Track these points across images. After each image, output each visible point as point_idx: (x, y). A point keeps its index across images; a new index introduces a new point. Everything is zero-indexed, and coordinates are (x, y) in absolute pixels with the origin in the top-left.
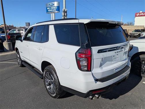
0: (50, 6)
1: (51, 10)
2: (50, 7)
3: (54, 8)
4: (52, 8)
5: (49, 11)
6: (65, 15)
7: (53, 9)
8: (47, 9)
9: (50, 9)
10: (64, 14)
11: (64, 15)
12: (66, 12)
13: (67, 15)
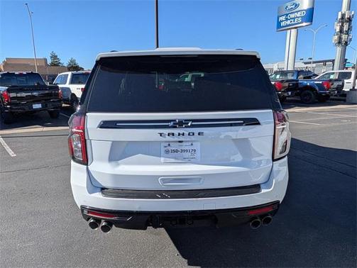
0: (287, 13)
1: (288, 22)
2: (287, 15)
3: (298, 15)
4: (292, 16)
5: (282, 24)
6: (346, 28)
7: (294, 18)
8: (278, 19)
9: (287, 19)
10: (342, 27)
11: (341, 31)
12: (350, 20)
13: (350, 29)
